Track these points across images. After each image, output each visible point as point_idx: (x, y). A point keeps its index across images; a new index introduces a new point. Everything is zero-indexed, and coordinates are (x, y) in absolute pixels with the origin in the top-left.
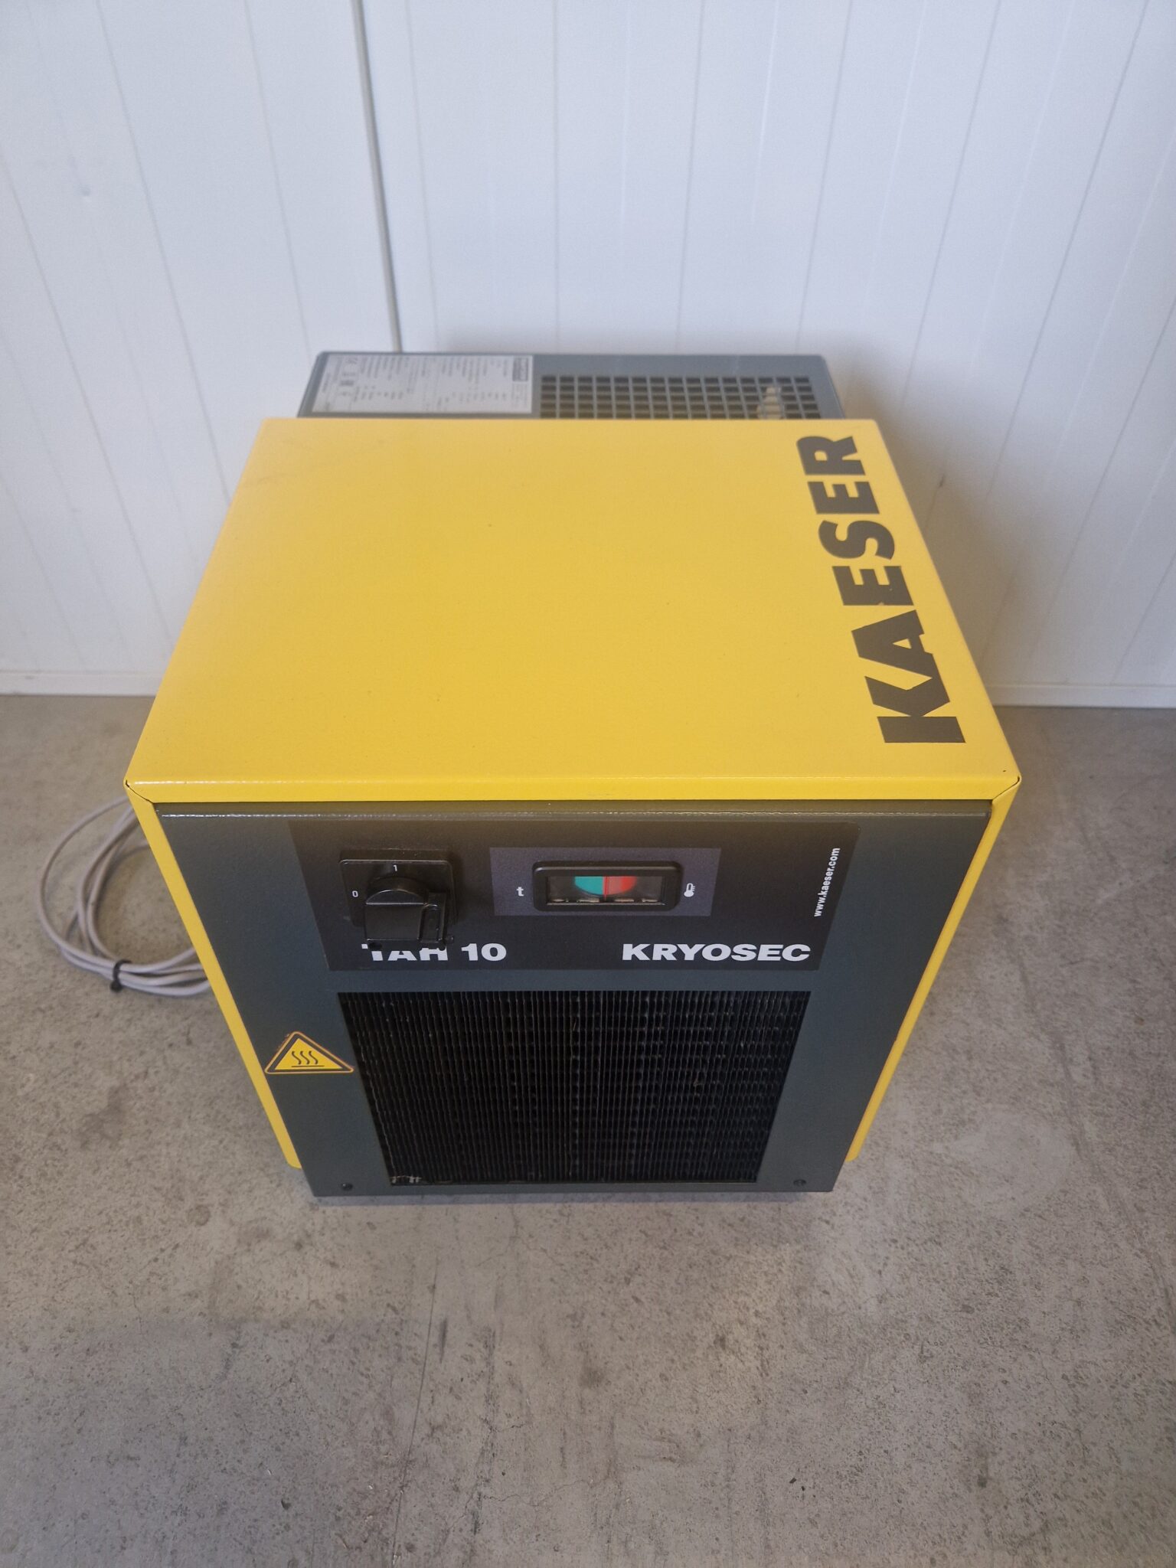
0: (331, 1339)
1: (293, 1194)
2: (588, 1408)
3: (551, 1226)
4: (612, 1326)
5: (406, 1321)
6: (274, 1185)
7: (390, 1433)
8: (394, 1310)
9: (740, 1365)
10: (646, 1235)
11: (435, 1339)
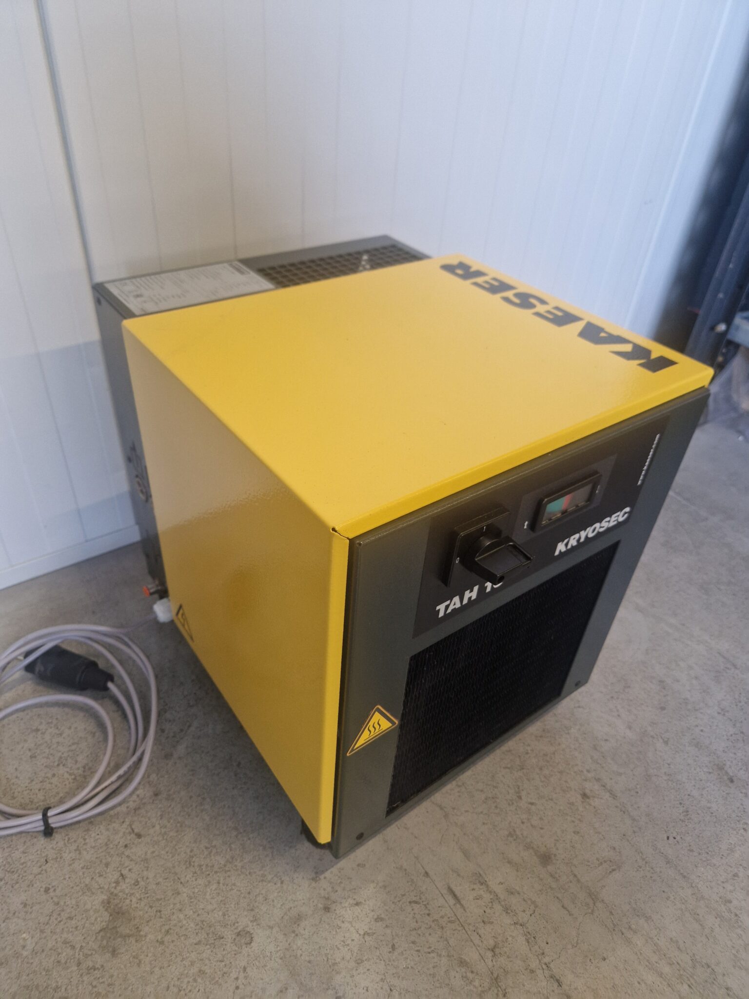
1: (295, 881)
2: (557, 876)
4: (532, 825)
5: (428, 904)
7: (472, 972)
9: (602, 801)
11: (452, 901)
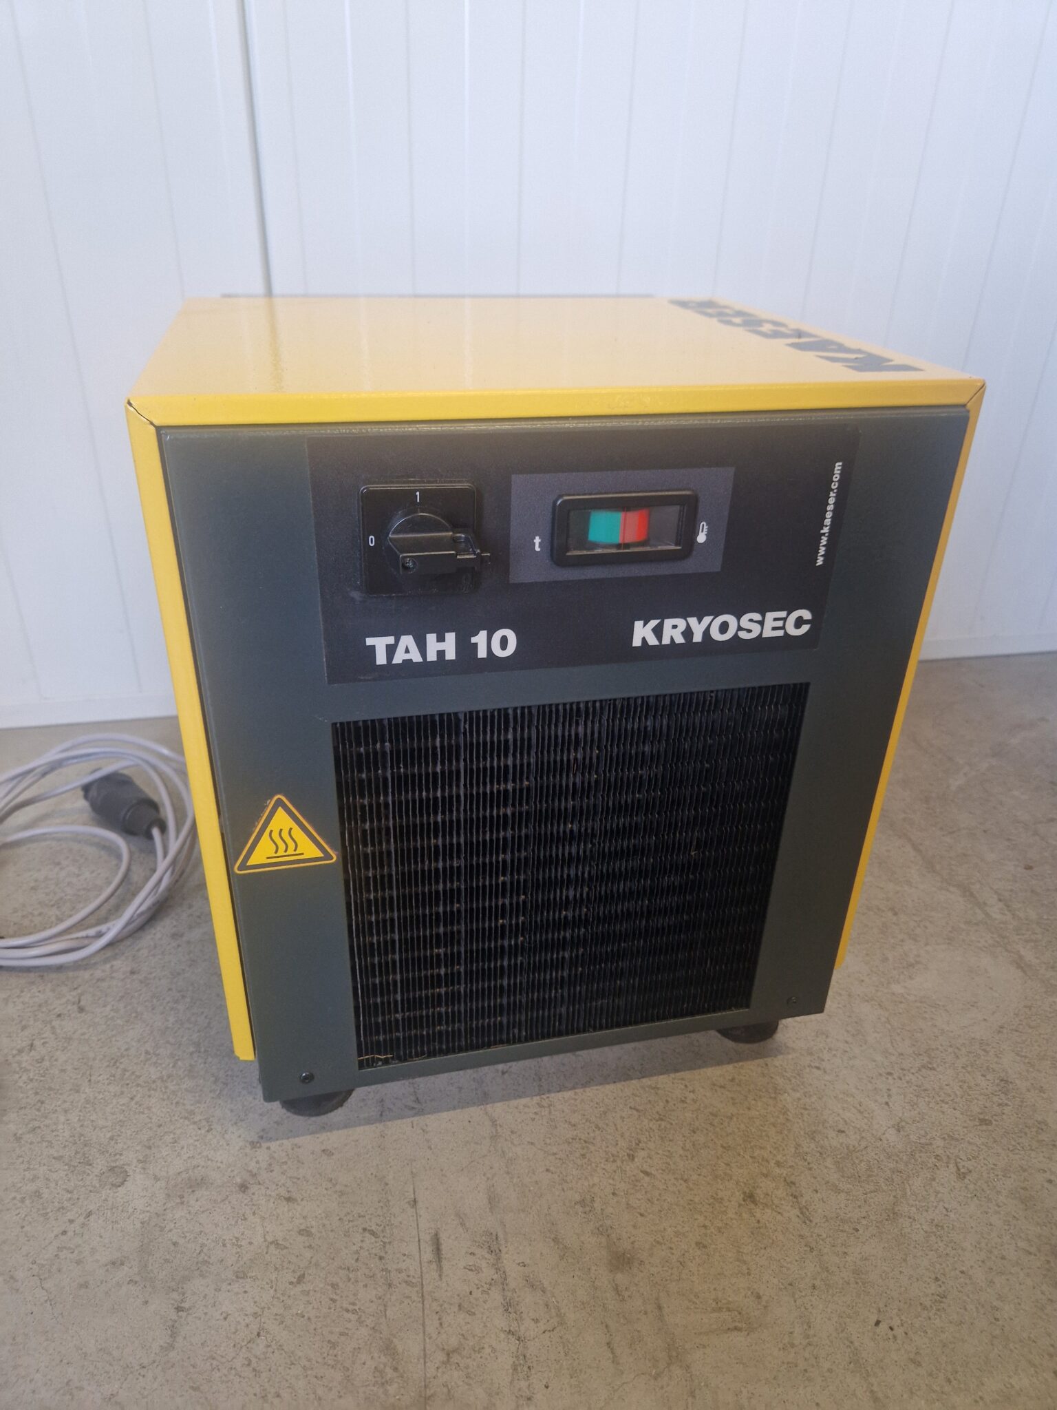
0: (301, 1279)
1: (227, 1136)
2: (626, 1294)
3: (533, 1120)
4: (628, 1204)
5: (390, 1243)
6: (203, 1131)
7: (396, 1369)
8: (373, 1233)
9: (779, 1217)
10: (637, 1110)
11: (428, 1254)
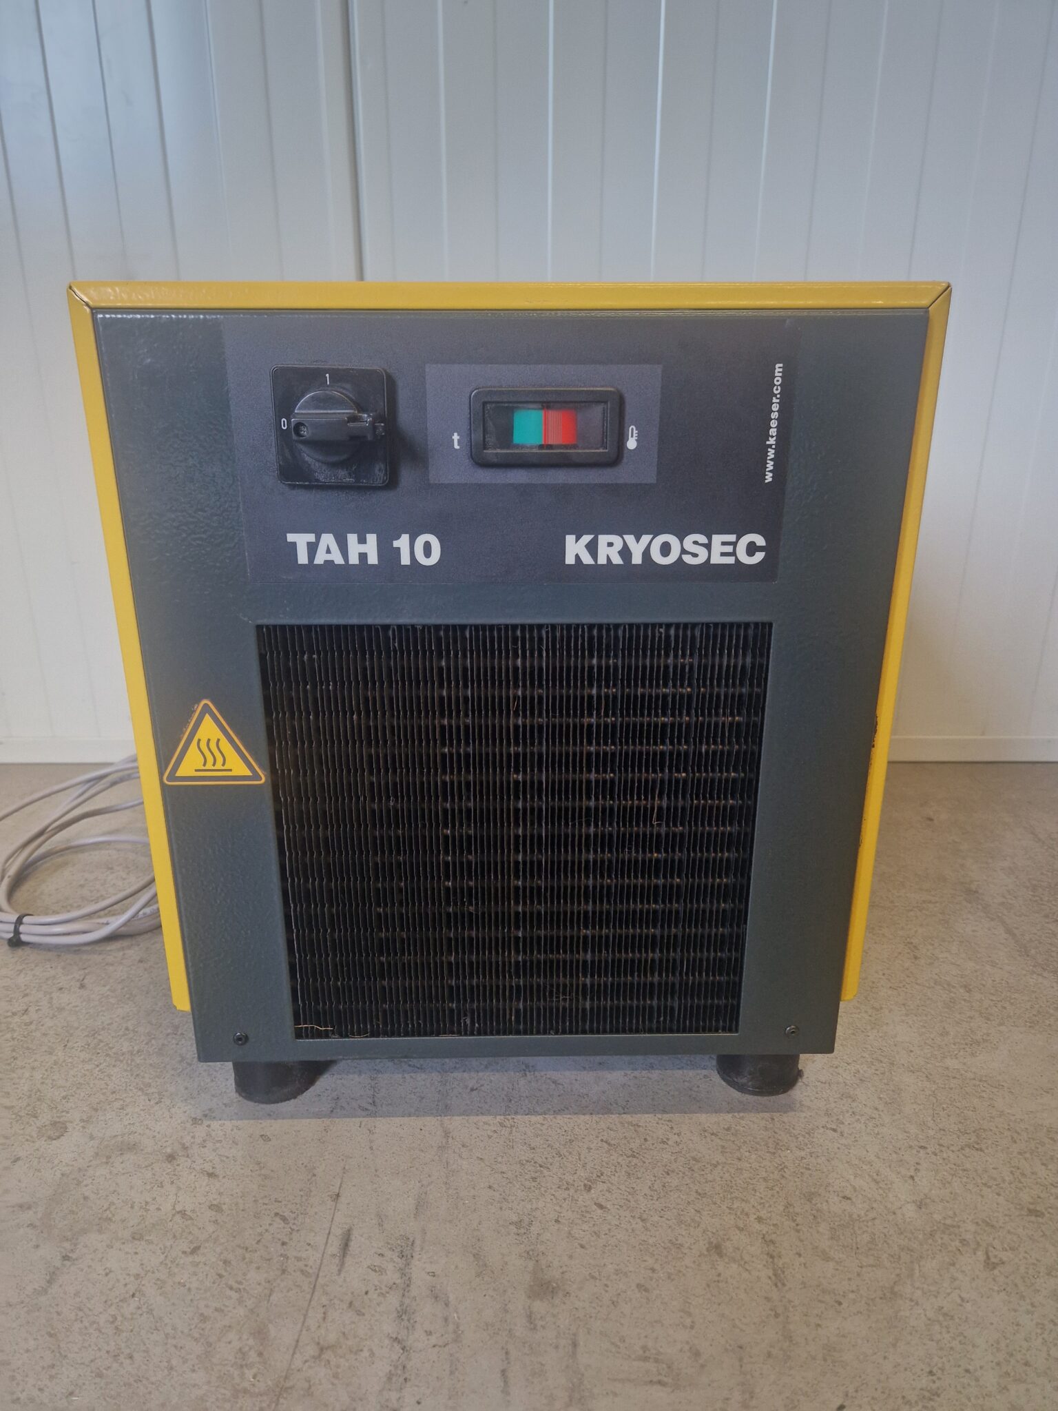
0: (195, 1251)
1: (173, 1110)
2: (540, 1323)
3: (490, 1137)
4: (570, 1233)
5: (298, 1231)
6: (152, 1102)
7: (260, 1354)
8: (284, 1219)
10: (609, 1144)
11: (334, 1247)
